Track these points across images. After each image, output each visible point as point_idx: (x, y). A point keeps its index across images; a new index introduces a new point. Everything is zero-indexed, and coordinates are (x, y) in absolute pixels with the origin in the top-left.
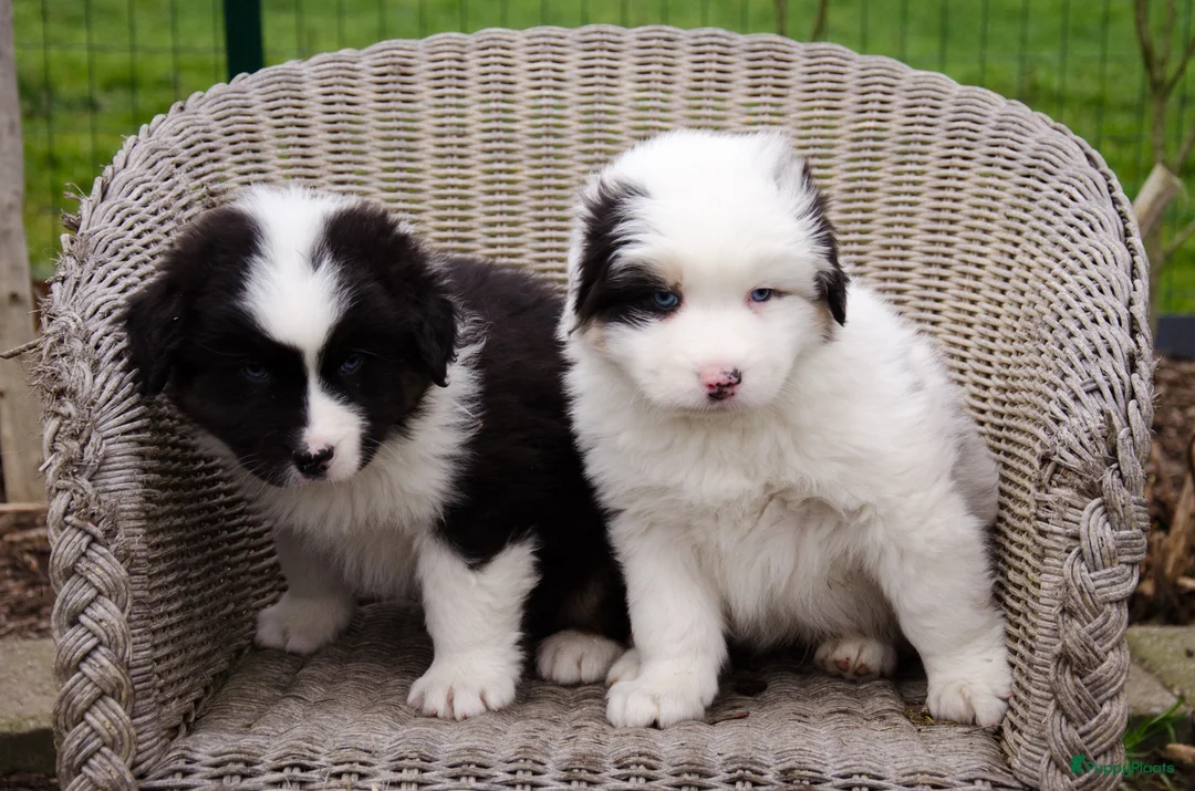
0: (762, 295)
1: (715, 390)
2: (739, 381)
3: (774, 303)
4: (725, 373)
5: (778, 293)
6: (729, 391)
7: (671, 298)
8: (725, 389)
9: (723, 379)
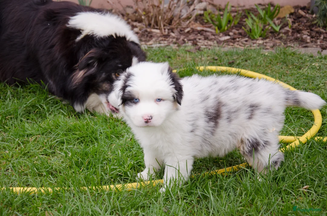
0: (160, 100)
1: (146, 121)
2: (152, 119)
3: (162, 102)
4: (148, 116)
5: (164, 100)
6: (149, 121)
7: (137, 100)
8: (148, 120)
9: (148, 118)
